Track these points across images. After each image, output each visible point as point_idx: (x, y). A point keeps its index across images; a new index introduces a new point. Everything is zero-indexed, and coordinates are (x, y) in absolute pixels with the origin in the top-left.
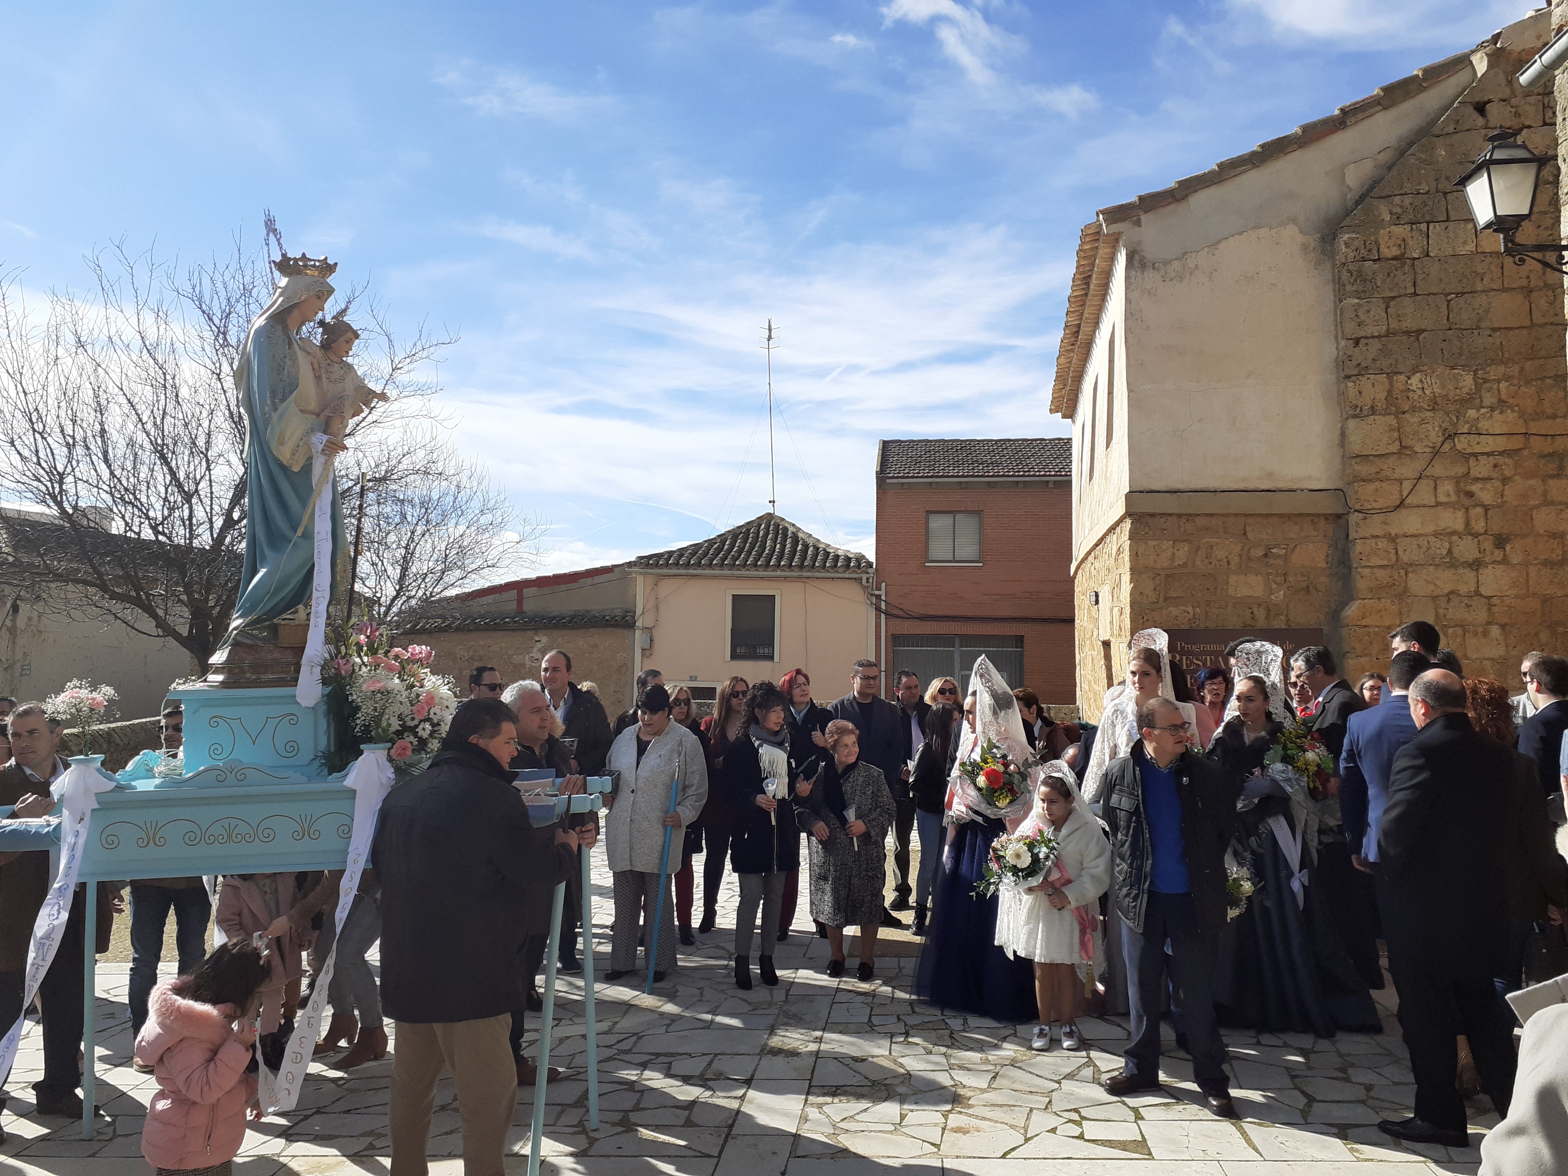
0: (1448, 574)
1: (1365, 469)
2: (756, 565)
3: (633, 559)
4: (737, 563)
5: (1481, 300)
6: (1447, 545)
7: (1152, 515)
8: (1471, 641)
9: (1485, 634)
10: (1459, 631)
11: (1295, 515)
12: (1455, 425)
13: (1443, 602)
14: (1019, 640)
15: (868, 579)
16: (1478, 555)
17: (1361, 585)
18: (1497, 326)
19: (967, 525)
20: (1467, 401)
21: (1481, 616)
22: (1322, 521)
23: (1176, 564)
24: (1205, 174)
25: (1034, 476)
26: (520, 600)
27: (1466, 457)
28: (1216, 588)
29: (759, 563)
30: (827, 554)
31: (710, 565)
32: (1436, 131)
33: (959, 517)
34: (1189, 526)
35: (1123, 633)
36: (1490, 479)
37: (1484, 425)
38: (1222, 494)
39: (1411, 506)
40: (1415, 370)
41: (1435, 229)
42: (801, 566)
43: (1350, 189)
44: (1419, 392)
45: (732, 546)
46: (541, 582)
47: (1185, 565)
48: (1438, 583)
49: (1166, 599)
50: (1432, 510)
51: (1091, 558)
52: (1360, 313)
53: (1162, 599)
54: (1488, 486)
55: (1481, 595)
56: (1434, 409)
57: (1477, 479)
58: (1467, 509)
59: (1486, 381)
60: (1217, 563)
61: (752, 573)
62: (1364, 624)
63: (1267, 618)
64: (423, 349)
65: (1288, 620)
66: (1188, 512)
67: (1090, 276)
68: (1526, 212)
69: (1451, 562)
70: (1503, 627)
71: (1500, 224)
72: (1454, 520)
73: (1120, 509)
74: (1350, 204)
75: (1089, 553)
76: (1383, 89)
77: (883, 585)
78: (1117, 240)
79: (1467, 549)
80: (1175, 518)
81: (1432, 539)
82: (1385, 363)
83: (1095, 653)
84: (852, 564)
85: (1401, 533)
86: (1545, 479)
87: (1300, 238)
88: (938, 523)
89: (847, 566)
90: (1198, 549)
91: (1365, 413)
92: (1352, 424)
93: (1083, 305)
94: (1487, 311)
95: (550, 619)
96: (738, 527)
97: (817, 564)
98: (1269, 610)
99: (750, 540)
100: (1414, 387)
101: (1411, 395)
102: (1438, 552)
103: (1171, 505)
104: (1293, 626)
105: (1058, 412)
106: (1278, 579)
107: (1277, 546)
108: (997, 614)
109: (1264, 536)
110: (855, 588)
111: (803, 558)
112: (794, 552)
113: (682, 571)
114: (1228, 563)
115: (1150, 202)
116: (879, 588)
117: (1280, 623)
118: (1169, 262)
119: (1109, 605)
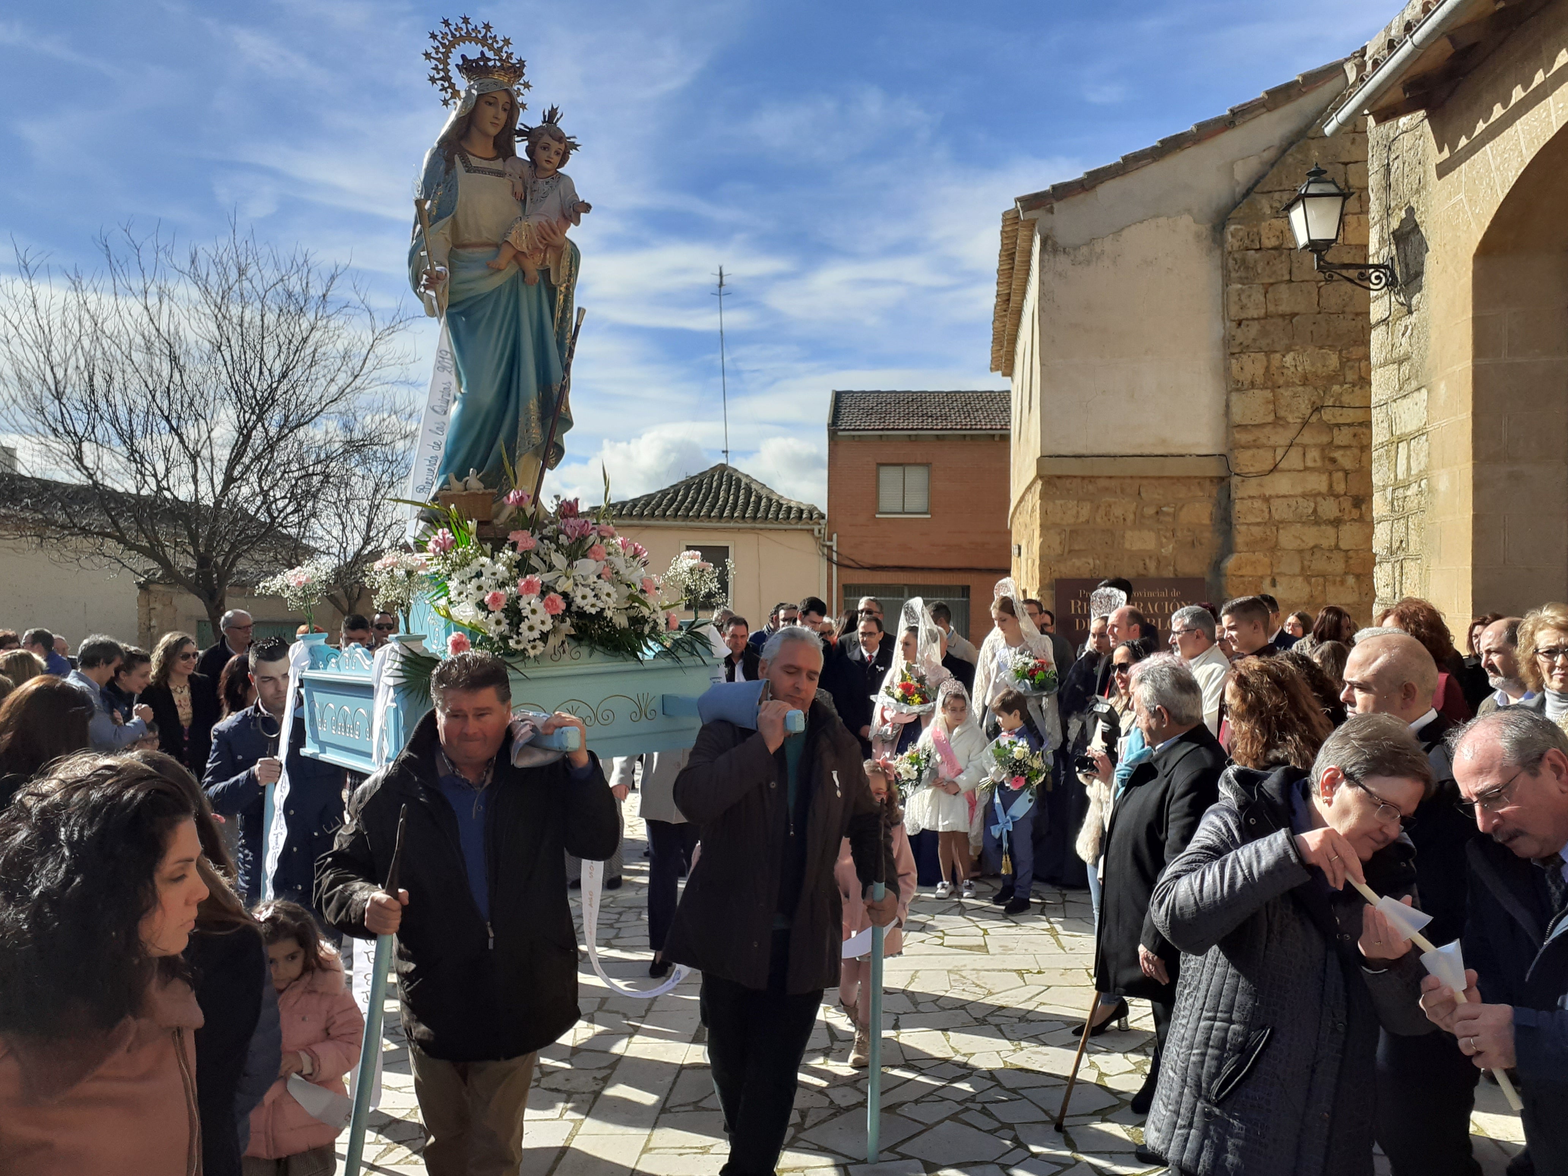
0: (1314, 530)
1: (1243, 437)
2: (709, 517)
4: (690, 514)
6: (1312, 505)
7: (1059, 477)
8: (1331, 590)
9: (1345, 583)
10: (1321, 580)
11: (1183, 478)
12: (1322, 399)
13: (1307, 556)
14: (965, 591)
15: (819, 530)
16: (1336, 514)
17: (1240, 540)
18: (1359, 310)
19: (917, 478)
20: (1332, 379)
21: (1340, 567)
22: (1208, 482)
23: (1080, 521)
24: (1110, 166)
27: (1331, 427)
28: (1114, 542)
29: (713, 514)
30: (780, 505)
31: (664, 515)
32: (1311, 134)
33: (907, 469)
34: (1091, 487)
35: (1034, 582)
36: (1351, 446)
37: (1346, 399)
38: (1121, 458)
39: (1282, 471)
40: (1289, 349)
42: (754, 518)
43: (1238, 183)
44: (1292, 369)
45: (686, 496)
47: (1088, 522)
48: (1304, 538)
49: (1070, 551)
50: (1301, 474)
51: (1019, 511)
52: (1243, 297)
53: (1066, 550)
54: (1348, 453)
55: (1340, 549)
56: (1304, 385)
57: (1339, 447)
58: (1330, 474)
59: (1348, 360)
60: (1115, 520)
61: (706, 524)
62: (1240, 573)
63: (1157, 568)
65: (1175, 570)
66: (1090, 474)
67: (1014, 254)
68: (1334, 237)
69: (1316, 520)
71: (1314, 246)
72: (1318, 483)
73: (1033, 472)
74: (1238, 197)
75: (1016, 510)
76: (1267, 93)
77: (835, 536)
78: (1034, 225)
79: (1329, 508)
80: (1079, 480)
81: (1300, 500)
82: (1263, 343)
84: (804, 516)
85: (1273, 493)
87: (1193, 227)
88: (889, 476)
89: (800, 518)
90: (1098, 507)
91: (1245, 387)
92: (1234, 397)
93: (1011, 277)
94: (1351, 298)
96: (692, 478)
97: (770, 516)
98: (1159, 562)
99: (703, 491)
100: (1288, 365)
101: (1285, 371)
102: (1305, 511)
103: (1075, 468)
104: (1180, 575)
105: (997, 370)
106: (1168, 534)
107: (1168, 505)
108: (944, 564)
109: (1156, 496)
110: (807, 539)
111: (757, 509)
112: (747, 503)
113: (636, 522)
114: (1124, 519)
115: (1062, 192)
116: (831, 539)
117: (1168, 573)
118: (1078, 247)
119: (1026, 557)
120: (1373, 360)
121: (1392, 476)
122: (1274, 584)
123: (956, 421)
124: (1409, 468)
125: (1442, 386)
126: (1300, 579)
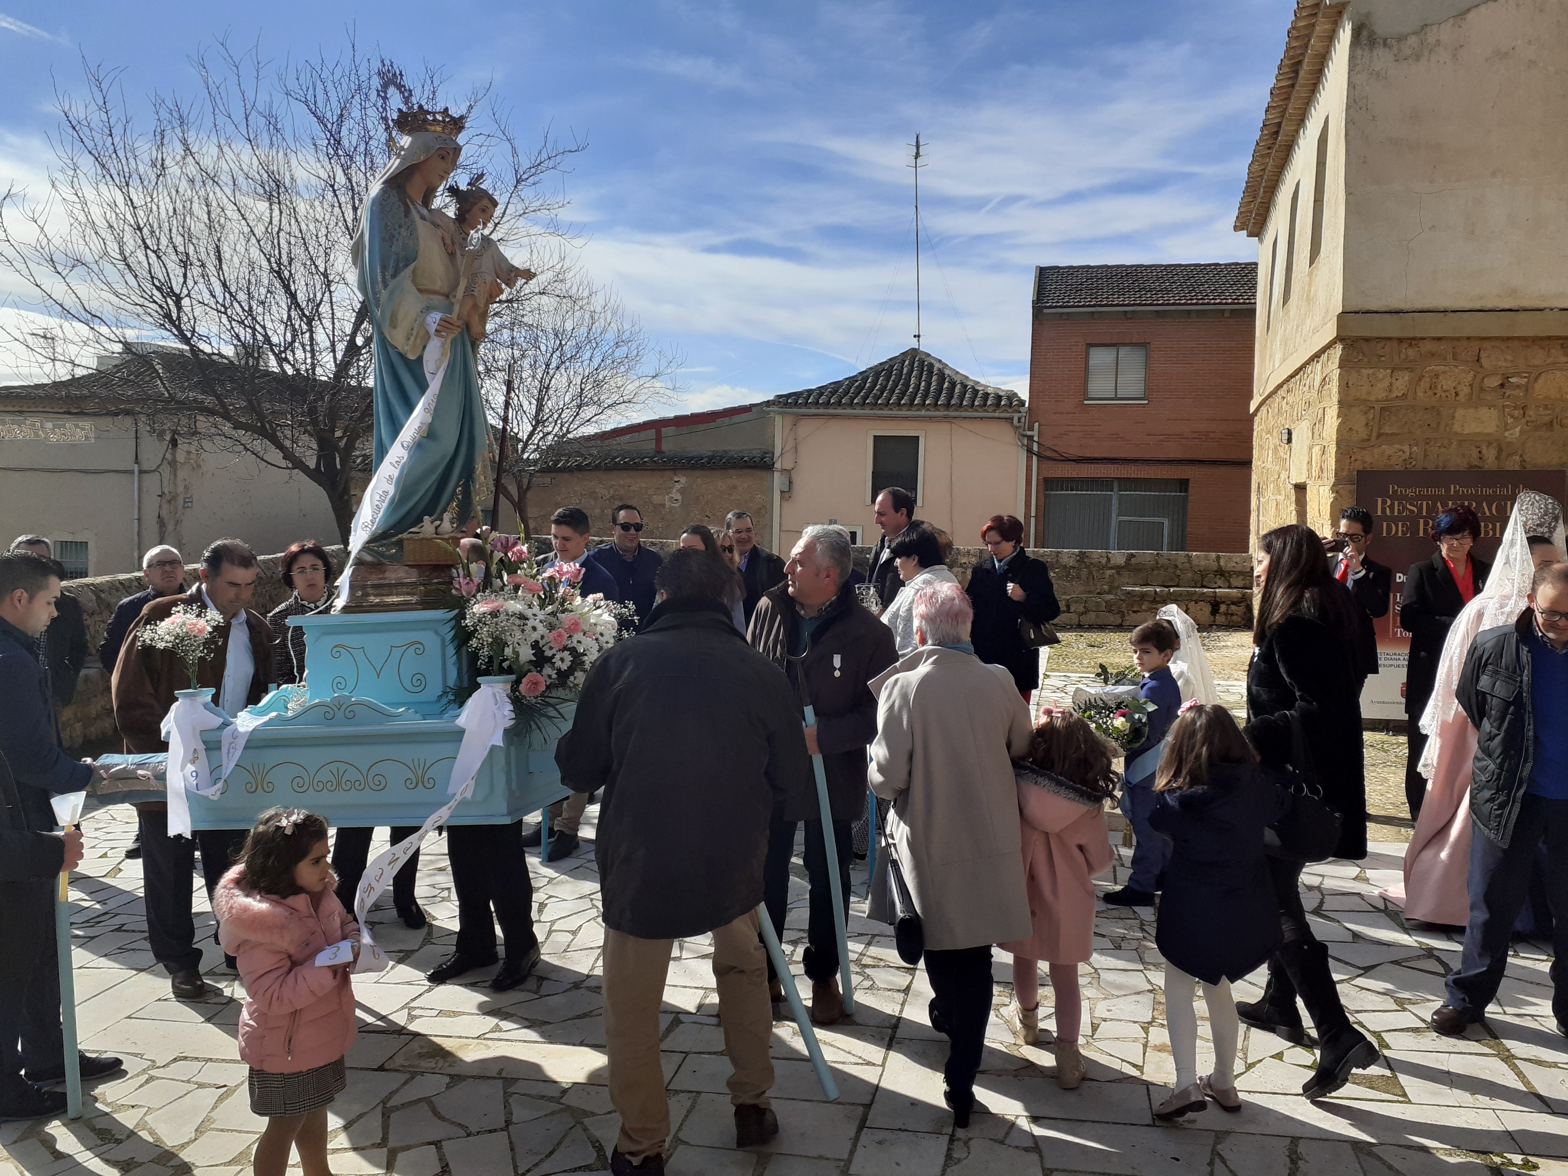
2: (899, 404)
3: (772, 398)
4: (879, 402)
7: (1367, 340)
11: (1541, 339)
14: (1183, 484)
15: (1019, 419)
19: (1132, 359)
23: (1394, 395)
25: (1208, 304)
26: (658, 440)
28: (1439, 423)
29: (903, 402)
30: (975, 392)
31: (851, 404)
33: (1123, 350)
34: (1411, 352)
35: (1325, 475)
38: (1452, 314)
42: (948, 406)
45: (874, 384)
46: (679, 421)
47: (1404, 397)
49: (1379, 435)
51: (1282, 392)
53: (1374, 434)
60: (1443, 395)
61: (896, 412)
64: (549, 158)
65: (1523, 461)
66: (1411, 335)
67: (1300, 62)
73: (1330, 332)
75: (1280, 386)
77: (1036, 425)
78: (1340, 14)
80: (1395, 343)
83: (1281, 498)
84: (1003, 403)
88: (1100, 358)
89: (998, 404)
90: (1420, 379)
93: (1288, 99)
95: (691, 460)
96: (881, 364)
97: (965, 403)
98: (1500, 450)
99: (893, 377)
103: (1391, 328)
104: (1529, 467)
105: (1243, 229)
106: (1516, 413)
107: (1518, 374)
108: (1161, 456)
109: (1502, 363)
110: (1006, 428)
111: (950, 396)
112: (940, 390)
113: (822, 411)
114: (1457, 394)
116: (1031, 429)
117: (1512, 464)
118: (1401, 38)
119: (1307, 442)
123: (1180, 295)
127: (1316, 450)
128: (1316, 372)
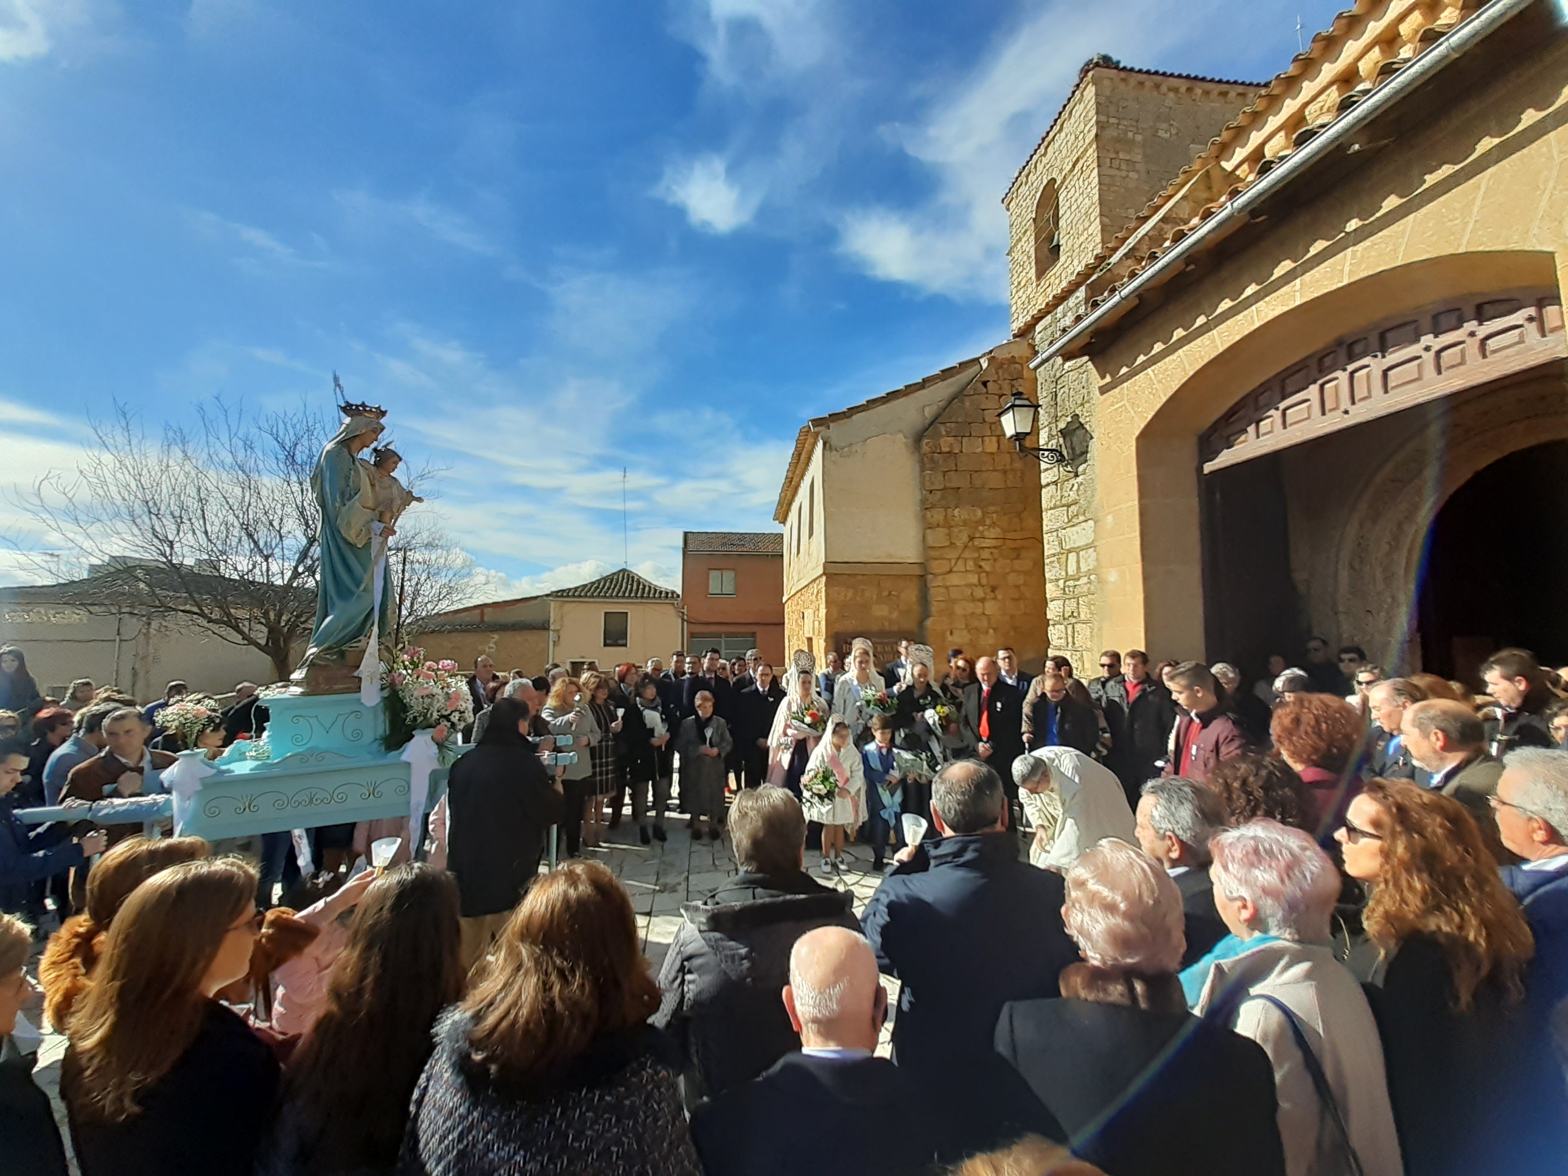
0: (972, 604)
1: (933, 553)
2: (617, 596)
3: (548, 592)
4: (607, 595)
5: (985, 475)
6: (970, 591)
7: (835, 574)
8: (982, 636)
9: (987, 633)
10: (977, 631)
11: (903, 575)
12: (974, 533)
13: (969, 618)
14: (753, 634)
15: (677, 603)
16: (983, 595)
17: (933, 609)
19: (729, 576)
20: (979, 522)
21: (985, 624)
22: (915, 578)
23: (847, 599)
24: (860, 405)
25: (763, 551)
26: (482, 614)
27: (979, 549)
28: (867, 611)
29: (619, 595)
30: (656, 590)
31: (592, 596)
32: (965, 393)
33: (724, 571)
35: (821, 634)
36: (987, 560)
37: (986, 534)
38: (869, 564)
39: (955, 572)
40: (956, 507)
41: (965, 440)
42: (642, 597)
43: (927, 418)
44: (958, 517)
45: (604, 586)
46: (495, 604)
47: (852, 600)
48: (967, 609)
49: (843, 616)
50: (964, 574)
51: (799, 595)
52: (932, 478)
53: (840, 617)
54: (988, 563)
55: (986, 614)
56: (965, 525)
57: (984, 559)
58: (979, 574)
59: (987, 513)
60: (867, 599)
61: (615, 600)
62: (935, 628)
63: (890, 625)
66: (853, 573)
67: (801, 454)
68: (1025, 432)
69: (973, 599)
70: (994, 629)
71: (1019, 437)
72: (973, 579)
73: (821, 571)
74: (926, 425)
75: (796, 592)
76: (942, 371)
77: (686, 606)
78: (818, 435)
79: (979, 593)
80: (847, 576)
81: (964, 588)
82: (943, 503)
84: (669, 596)
85: (951, 584)
86: (1012, 560)
87: (904, 440)
88: (714, 574)
89: (667, 597)
90: (857, 592)
91: (934, 526)
92: (928, 531)
93: (796, 467)
95: (501, 626)
96: (607, 576)
97: (650, 596)
98: (891, 622)
99: (614, 582)
100: (956, 515)
101: (955, 518)
102: (967, 594)
103: (845, 569)
104: (903, 629)
105: (777, 519)
106: (895, 607)
107: (894, 590)
108: (743, 621)
109: (888, 585)
110: (671, 607)
111: (643, 592)
112: (638, 589)
113: (576, 599)
114: (871, 599)
115: (835, 417)
116: (683, 608)
117: (895, 628)
118: (843, 448)
119: (812, 619)
120: (1044, 506)
121: (1063, 573)
122: (951, 633)
123: (749, 547)
124: (1079, 568)
125: (1110, 518)
126: (965, 631)
127: (816, 623)
128: (814, 588)
